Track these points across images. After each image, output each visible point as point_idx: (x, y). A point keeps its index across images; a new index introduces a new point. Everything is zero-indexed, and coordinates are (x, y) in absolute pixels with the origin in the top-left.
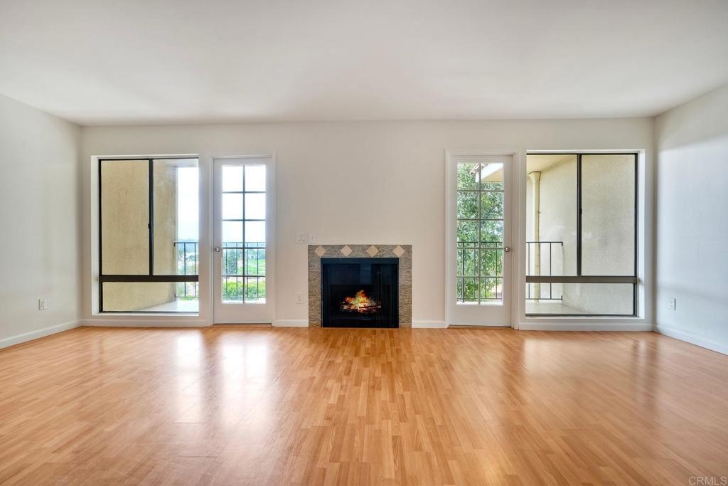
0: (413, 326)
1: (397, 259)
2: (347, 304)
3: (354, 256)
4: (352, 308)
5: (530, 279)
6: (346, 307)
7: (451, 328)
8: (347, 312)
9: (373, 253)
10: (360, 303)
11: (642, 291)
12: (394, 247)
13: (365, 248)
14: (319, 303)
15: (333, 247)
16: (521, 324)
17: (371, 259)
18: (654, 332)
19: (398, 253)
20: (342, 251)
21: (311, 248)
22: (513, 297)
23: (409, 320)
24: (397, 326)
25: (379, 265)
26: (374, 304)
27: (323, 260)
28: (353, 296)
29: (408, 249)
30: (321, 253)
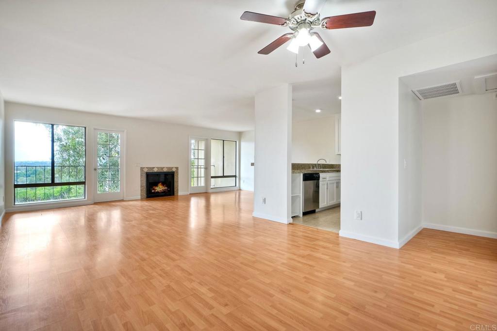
0: (179, 195)
1: (174, 172)
2: (154, 189)
3: (158, 171)
4: (156, 191)
5: (212, 177)
6: (153, 191)
7: (190, 194)
8: (154, 193)
9: (165, 170)
10: (160, 188)
11: (237, 179)
12: (173, 168)
13: (162, 168)
14: (145, 189)
15: (150, 168)
16: (210, 191)
17: (164, 172)
18: (240, 190)
19: (174, 170)
20: (154, 169)
21: (142, 169)
22: (207, 182)
23: (178, 192)
24: (174, 195)
25: (167, 174)
26: (166, 188)
27: (147, 173)
28: (157, 185)
29: (177, 168)
30: (146, 170)
